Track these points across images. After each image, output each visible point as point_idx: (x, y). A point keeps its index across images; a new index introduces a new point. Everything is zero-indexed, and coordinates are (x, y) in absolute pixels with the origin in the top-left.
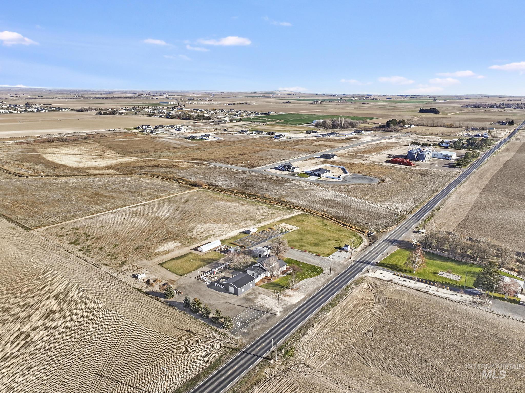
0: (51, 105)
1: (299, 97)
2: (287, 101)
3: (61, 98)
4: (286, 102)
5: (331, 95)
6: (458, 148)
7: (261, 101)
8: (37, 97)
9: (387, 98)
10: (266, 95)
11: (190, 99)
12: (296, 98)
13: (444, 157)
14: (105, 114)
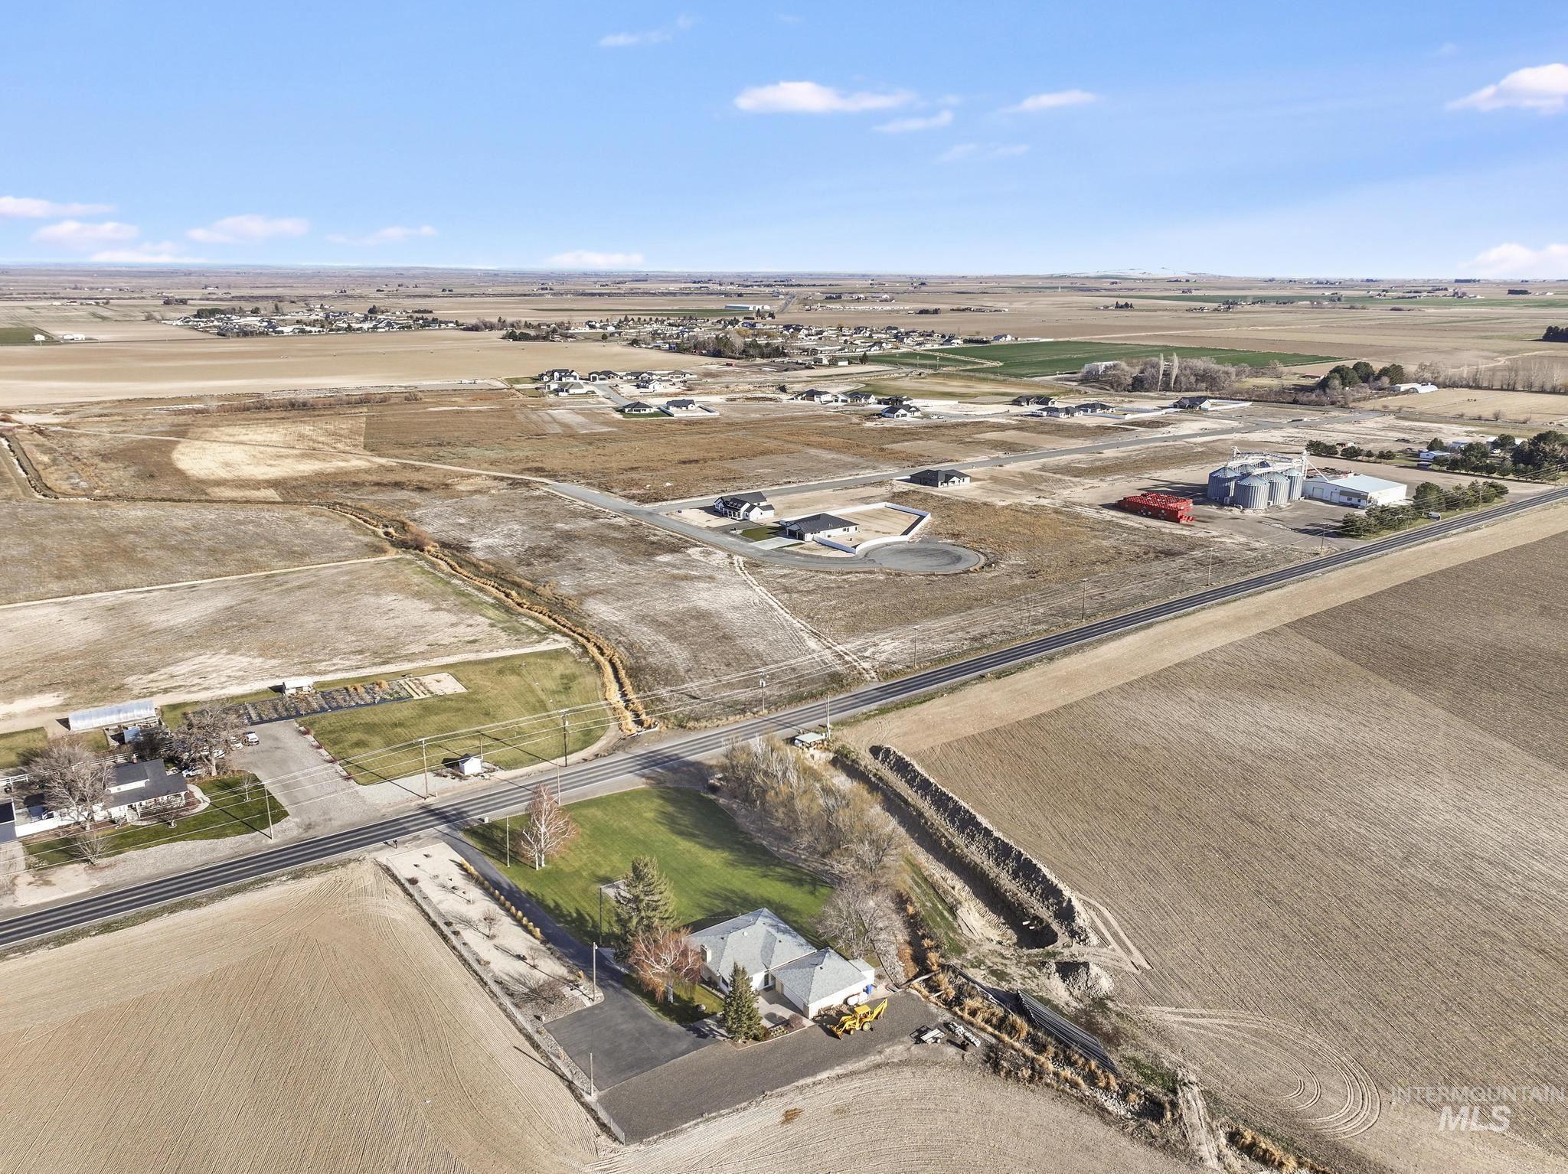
0: (431, 312)
1: (1190, 291)
2: (1122, 302)
3: (494, 295)
4: (1118, 307)
5: (1318, 283)
6: (1463, 467)
7: (1043, 304)
8: (436, 292)
9: (1511, 292)
10: (1089, 284)
11: (831, 298)
12: (1179, 293)
13: (1344, 499)
14: (525, 337)
